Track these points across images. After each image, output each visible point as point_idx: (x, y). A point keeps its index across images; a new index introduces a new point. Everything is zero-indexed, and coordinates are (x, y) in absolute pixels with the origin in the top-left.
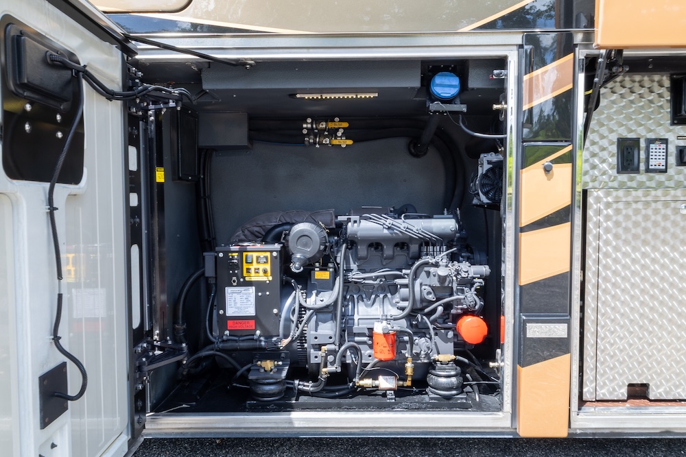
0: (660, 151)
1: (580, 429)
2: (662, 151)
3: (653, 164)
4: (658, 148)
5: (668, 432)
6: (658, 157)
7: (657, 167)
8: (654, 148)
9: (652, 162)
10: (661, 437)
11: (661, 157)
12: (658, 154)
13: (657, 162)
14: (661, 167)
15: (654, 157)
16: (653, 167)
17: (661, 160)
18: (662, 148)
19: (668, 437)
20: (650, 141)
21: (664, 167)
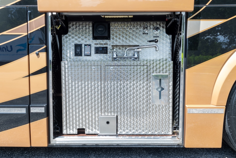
0: (88, 48)
1: (55, 144)
2: (89, 48)
3: (86, 53)
4: (88, 47)
5: (85, 145)
6: (88, 51)
7: (87, 54)
8: (86, 47)
9: (86, 52)
10: (83, 147)
11: (89, 51)
12: (88, 49)
13: (87, 52)
14: (89, 54)
15: (86, 51)
16: (86, 54)
17: (89, 52)
18: (89, 47)
19: (85, 147)
20: (85, 45)
21: (90, 54)
